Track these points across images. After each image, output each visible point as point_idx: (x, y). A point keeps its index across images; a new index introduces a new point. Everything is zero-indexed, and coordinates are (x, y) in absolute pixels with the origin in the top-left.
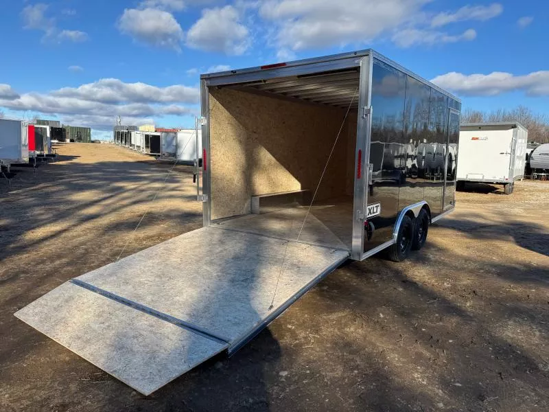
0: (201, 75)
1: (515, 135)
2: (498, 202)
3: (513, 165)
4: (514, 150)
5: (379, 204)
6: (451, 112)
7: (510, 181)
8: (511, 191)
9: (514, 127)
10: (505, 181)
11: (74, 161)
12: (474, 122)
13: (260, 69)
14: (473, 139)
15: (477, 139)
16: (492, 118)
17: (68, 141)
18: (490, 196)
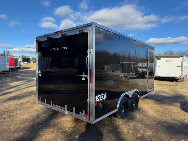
0: (36, 37)
1: (183, 59)
2: (177, 86)
3: (183, 71)
4: (183, 65)
5: (105, 94)
6: (149, 51)
7: (182, 77)
8: (183, 80)
9: (182, 56)
10: (180, 77)
11: (28, 69)
12: (171, 54)
13: (54, 33)
14: (166, 61)
15: (168, 61)
16: (177, 53)
17: (32, 62)
18: (175, 82)
